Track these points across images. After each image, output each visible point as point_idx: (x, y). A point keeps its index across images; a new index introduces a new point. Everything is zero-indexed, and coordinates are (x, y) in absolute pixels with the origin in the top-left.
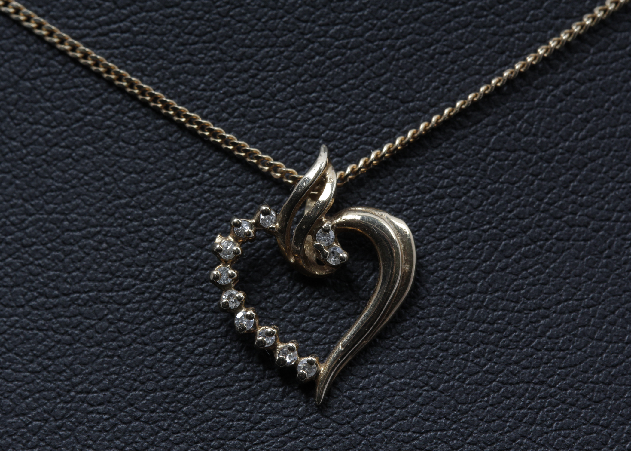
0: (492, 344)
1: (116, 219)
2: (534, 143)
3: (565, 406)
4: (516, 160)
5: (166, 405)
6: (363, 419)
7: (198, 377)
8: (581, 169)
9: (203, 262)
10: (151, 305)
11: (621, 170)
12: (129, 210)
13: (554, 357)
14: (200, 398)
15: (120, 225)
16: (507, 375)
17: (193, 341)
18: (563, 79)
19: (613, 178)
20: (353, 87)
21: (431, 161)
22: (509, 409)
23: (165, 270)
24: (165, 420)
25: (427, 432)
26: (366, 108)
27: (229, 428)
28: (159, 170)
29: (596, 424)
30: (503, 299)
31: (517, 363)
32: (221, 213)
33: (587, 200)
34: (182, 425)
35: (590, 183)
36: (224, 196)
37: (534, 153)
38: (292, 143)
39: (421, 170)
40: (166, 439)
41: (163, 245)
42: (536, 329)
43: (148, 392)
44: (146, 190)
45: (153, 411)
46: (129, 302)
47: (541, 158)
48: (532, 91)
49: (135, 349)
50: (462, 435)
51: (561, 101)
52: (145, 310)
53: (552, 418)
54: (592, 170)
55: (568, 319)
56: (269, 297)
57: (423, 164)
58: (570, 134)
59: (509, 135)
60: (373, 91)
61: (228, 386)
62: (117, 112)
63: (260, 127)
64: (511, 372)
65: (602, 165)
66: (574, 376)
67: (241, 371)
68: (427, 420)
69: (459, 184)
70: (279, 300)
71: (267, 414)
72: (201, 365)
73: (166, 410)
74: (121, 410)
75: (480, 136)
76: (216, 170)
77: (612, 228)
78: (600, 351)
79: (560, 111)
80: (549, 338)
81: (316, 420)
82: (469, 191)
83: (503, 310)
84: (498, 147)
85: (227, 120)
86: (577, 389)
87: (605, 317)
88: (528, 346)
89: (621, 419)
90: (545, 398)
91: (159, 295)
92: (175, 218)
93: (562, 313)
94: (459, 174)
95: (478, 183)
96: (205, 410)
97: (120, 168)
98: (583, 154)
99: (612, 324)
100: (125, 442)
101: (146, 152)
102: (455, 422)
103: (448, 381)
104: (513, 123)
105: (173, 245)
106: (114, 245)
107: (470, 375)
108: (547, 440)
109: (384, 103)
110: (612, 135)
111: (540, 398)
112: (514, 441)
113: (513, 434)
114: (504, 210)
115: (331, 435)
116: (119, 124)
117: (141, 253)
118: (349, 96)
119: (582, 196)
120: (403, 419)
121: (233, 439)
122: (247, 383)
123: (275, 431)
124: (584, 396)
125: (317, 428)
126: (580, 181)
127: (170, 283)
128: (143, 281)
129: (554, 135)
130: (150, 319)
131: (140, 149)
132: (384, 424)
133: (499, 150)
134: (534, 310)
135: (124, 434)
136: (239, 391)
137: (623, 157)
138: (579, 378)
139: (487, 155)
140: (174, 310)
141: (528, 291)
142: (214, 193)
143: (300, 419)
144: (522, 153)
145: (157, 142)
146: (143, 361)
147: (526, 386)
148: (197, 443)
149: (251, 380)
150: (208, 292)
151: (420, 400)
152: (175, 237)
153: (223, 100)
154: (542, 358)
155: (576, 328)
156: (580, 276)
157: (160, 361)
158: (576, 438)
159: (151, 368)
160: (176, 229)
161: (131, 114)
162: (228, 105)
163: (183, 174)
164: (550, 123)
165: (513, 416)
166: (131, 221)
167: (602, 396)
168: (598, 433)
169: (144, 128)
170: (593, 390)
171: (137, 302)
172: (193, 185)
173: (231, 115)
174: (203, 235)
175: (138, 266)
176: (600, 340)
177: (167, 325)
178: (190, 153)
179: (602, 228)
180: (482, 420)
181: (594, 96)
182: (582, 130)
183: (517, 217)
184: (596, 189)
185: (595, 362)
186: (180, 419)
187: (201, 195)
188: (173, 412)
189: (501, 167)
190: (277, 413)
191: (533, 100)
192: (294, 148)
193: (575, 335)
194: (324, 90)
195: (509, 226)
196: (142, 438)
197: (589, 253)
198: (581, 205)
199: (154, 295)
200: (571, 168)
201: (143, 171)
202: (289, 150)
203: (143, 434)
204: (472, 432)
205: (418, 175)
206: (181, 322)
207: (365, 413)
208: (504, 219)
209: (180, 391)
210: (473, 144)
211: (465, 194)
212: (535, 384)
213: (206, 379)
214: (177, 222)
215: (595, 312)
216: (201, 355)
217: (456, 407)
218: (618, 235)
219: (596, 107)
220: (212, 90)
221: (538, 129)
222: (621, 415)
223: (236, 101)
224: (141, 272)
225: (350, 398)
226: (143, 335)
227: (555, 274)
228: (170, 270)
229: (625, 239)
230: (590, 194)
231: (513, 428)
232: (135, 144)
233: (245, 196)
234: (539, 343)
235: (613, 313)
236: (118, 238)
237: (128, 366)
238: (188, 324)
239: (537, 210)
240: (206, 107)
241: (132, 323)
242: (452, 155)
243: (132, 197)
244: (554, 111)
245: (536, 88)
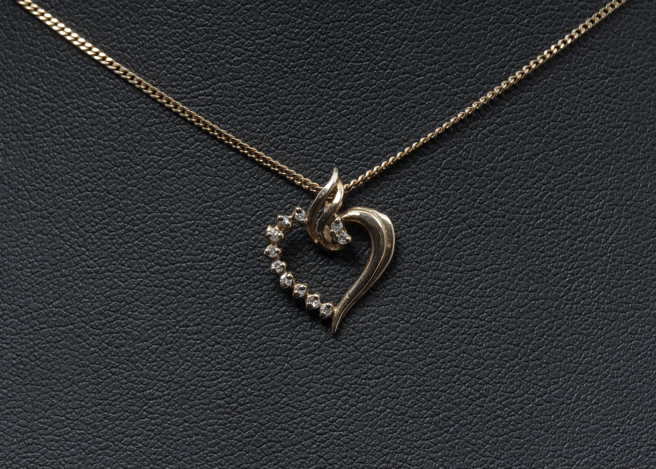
0: (444, 293)
1: (204, 216)
2: (470, 164)
3: (491, 333)
4: (459, 175)
5: (237, 334)
6: (362, 342)
7: (257, 316)
8: (500, 181)
9: (260, 242)
10: (227, 270)
11: (526, 181)
12: (213, 210)
13: (484, 301)
14: (258, 329)
15: (207, 220)
16: (453, 313)
17: (253, 293)
18: (489, 123)
19: (521, 186)
20: (354, 130)
21: (404, 177)
22: (455, 335)
23: (235, 248)
24: (236, 344)
25: (403, 350)
26: (363, 143)
27: (277, 349)
28: (231, 184)
29: (511, 344)
30: (451, 265)
31: (460, 305)
32: (271, 211)
33: (504, 201)
34: (247, 347)
35: (506, 190)
36: (273, 200)
37: (470, 171)
38: (316, 166)
39: (398, 182)
40: (237, 356)
41: (234, 232)
42: (472, 283)
43: (225, 326)
44: (223, 197)
45: (228, 338)
46: (213, 268)
47: (475, 174)
48: (469, 131)
49: (217, 298)
50: (425, 352)
51: (488, 137)
52: (223, 273)
53: (483, 341)
54: (508, 181)
55: (492, 277)
56: (302, 265)
57: (399, 179)
58: (493, 159)
59: (454, 159)
60: (367, 132)
61: (276, 321)
62: (204, 147)
63: (295, 156)
64: (456, 311)
65: (514, 178)
66: (496, 314)
67: (284, 312)
68: (403, 342)
69: (422, 191)
70: (308, 267)
71: (301, 339)
72: (259, 308)
73: (237, 337)
74: (208, 337)
75: (435, 160)
76: (267, 183)
77: (521, 218)
78: (513, 297)
79: (487, 144)
80: (481, 289)
81: (332, 343)
82: (429, 196)
83: (451, 271)
84: (447, 167)
85: (274, 151)
86: (499, 322)
87: (516, 275)
88: (467, 294)
89: (526, 341)
90: (478, 327)
91: (232, 264)
92: (242, 214)
93: (488, 273)
94: (423, 185)
95: (434, 190)
96: (261, 337)
97: (206, 182)
98: (502, 171)
99: (521, 279)
100: (211, 358)
101: (223, 173)
102: (421, 344)
103: (416, 317)
104: (457, 152)
105: (240, 232)
106: (203, 232)
107: (430, 313)
108: (479, 354)
109: (374, 140)
110: (520, 159)
111: (475, 327)
112: (458, 355)
113: (458, 351)
114: (451, 208)
115: (342, 352)
116: (205, 155)
117: (220, 237)
118: (352, 135)
119: (501, 198)
120: (388, 342)
121: (279, 355)
122: (288, 320)
123: (306, 350)
124: (503, 326)
125: (333, 348)
126: (500, 189)
127: (239, 256)
128: (221, 255)
129: (483, 159)
130: (226, 279)
131: (218, 170)
132: (375, 345)
133: (448, 169)
134: (471, 271)
135: (210, 353)
136: (283, 325)
137: (528, 172)
138: (500, 314)
139: (440, 172)
140: (242, 273)
141: (467, 259)
142: (266, 198)
143: (322, 342)
144: (463, 171)
145: (229, 166)
146: (222, 306)
147: (466, 320)
148: (257, 358)
149: (291, 318)
150: (263, 262)
151: (398, 329)
152: (241, 227)
153: (271, 139)
154: (476, 302)
155: (498, 283)
156: (500, 249)
157: (233, 306)
158: (498, 353)
159: (227, 310)
160: (242, 222)
161: (213, 148)
162: (275, 142)
163: (246, 186)
164: (480, 151)
165: (457, 339)
166: (213, 216)
167: (514, 326)
168: (512, 350)
169: (221, 157)
170: (508, 322)
171: (218, 268)
172: (253, 193)
173: (276, 148)
174: (260, 225)
175: (218, 245)
176: (513, 290)
177: (237, 283)
178: (250, 173)
179: (514, 218)
180: (438, 342)
181: (509, 134)
182: (501, 155)
183: (460, 212)
184: (510, 193)
185: (510, 304)
186: (245, 343)
187: (258, 199)
188: (241, 338)
189: (449, 180)
190: (307, 338)
191: (470, 137)
192: (317, 169)
193: (497, 287)
194: (336, 132)
195: (455, 218)
196: (222, 355)
197: (506, 234)
198: (501, 204)
199: (228, 264)
200: (494, 180)
201: (221, 184)
202: (314, 171)
203: (222, 353)
204: (431, 350)
205: (396, 186)
206: (246, 281)
207: (363, 338)
208: (452, 213)
209: (245, 325)
210: (431, 166)
211: (426, 198)
212: (472, 318)
213: (262, 317)
214: (243, 217)
215: (510, 272)
216: (259, 302)
217: (421, 334)
218: (524, 223)
219: (510, 141)
220: (264, 132)
221: (472, 155)
222: (527, 338)
223: (280, 139)
224: (220, 249)
225: (353, 329)
226: (222, 290)
227: (484, 248)
228: (239, 248)
229: (528, 225)
230: (506, 196)
231: (457, 347)
232: (216, 168)
233: (286, 200)
234: (474, 292)
235: (521, 273)
236: (205, 227)
237: (212, 309)
238: (250, 282)
239: (473, 207)
240: (261, 143)
241: (215, 282)
242: (418, 173)
243: (214, 201)
244: (483, 143)
245: (471, 129)
